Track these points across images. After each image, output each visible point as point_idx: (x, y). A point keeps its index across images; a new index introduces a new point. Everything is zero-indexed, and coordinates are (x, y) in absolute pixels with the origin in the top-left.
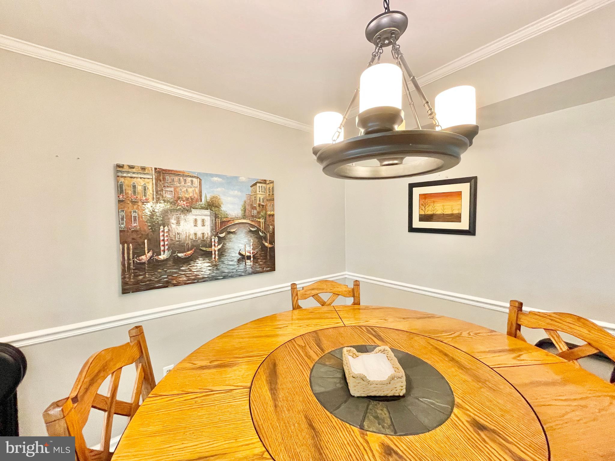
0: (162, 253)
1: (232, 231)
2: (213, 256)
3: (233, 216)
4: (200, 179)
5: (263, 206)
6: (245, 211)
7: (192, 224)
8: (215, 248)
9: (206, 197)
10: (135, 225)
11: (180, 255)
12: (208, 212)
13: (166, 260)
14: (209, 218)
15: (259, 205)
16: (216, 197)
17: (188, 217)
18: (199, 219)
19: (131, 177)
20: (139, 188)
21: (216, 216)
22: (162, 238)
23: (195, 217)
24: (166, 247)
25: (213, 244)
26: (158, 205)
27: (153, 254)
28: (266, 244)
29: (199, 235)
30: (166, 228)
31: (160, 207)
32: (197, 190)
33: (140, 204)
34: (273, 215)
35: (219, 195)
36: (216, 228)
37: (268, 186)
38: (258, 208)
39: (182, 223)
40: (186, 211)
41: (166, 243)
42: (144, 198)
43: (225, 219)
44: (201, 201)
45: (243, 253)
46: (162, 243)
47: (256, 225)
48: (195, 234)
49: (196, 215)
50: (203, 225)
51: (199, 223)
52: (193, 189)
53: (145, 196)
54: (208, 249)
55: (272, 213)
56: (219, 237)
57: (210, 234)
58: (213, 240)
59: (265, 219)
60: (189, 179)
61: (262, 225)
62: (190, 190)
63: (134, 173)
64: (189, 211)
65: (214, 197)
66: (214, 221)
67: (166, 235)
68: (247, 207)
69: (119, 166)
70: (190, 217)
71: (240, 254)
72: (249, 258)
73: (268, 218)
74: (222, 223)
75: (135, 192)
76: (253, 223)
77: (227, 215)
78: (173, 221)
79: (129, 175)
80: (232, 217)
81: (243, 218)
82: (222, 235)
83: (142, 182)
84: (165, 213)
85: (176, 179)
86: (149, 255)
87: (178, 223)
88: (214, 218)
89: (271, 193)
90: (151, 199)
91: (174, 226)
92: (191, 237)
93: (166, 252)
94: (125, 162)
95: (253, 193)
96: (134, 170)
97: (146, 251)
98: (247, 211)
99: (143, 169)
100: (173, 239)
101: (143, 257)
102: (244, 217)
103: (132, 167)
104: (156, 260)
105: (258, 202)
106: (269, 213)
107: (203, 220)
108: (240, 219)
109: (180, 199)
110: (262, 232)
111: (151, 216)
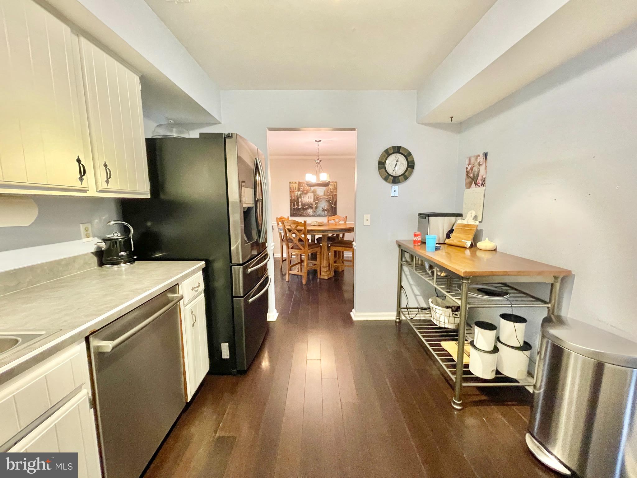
1: (320, 200)
2: (314, 208)
5: (332, 191)
6: (325, 193)
7: (308, 198)
8: (315, 206)
10: (293, 198)
11: (304, 207)
12: (312, 194)
13: (300, 208)
14: (313, 196)
15: (330, 191)
18: (310, 196)
19: (292, 185)
20: (294, 188)
21: (315, 196)
22: (299, 202)
24: (301, 205)
28: (333, 206)
29: (310, 201)
30: (301, 199)
31: (300, 193)
33: (294, 192)
34: (336, 195)
36: (315, 199)
37: (334, 184)
38: (330, 192)
40: (306, 194)
41: (301, 203)
42: (295, 190)
44: (310, 191)
45: (324, 208)
47: (329, 198)
48: (309, 201)
50: (311, 198)
51: (310, 197)
54: (312, 206)
55: (336, 194)
56: (316, 202)
57: (313, 201)
58: (314, 203)
59: (333, 196)
61: (331, 199)
62: (307, 187)
67: (301, 201)
68: (326, 192)
69: (290, 182)
70: (307, 196)
71: (323, 208)
72: (326, 210)
73: (334, 196)
74: (317, 198)
76: (328, 198)
77: (318, 195)
78: (302, 197)
80: (320, 196)
83: (294, 186)
84: (301, 195)
85: (303, 184)
86: (296, 206)
87: (304, 197)
89: (335, 187)
90: (297, 191)
91: (303, 198)
92: (307, 202)
96: (293, 183)
99: (295, 182)
100: (303, 202)
102: (324, 195)
103: (293, 182)
104: (298, 208)
105: (330, 190)
106: (334, 194)
107: (311, 197)
108: (323, 196)
109: (304, 190)
110: (331, 201)
111: (297, 196)
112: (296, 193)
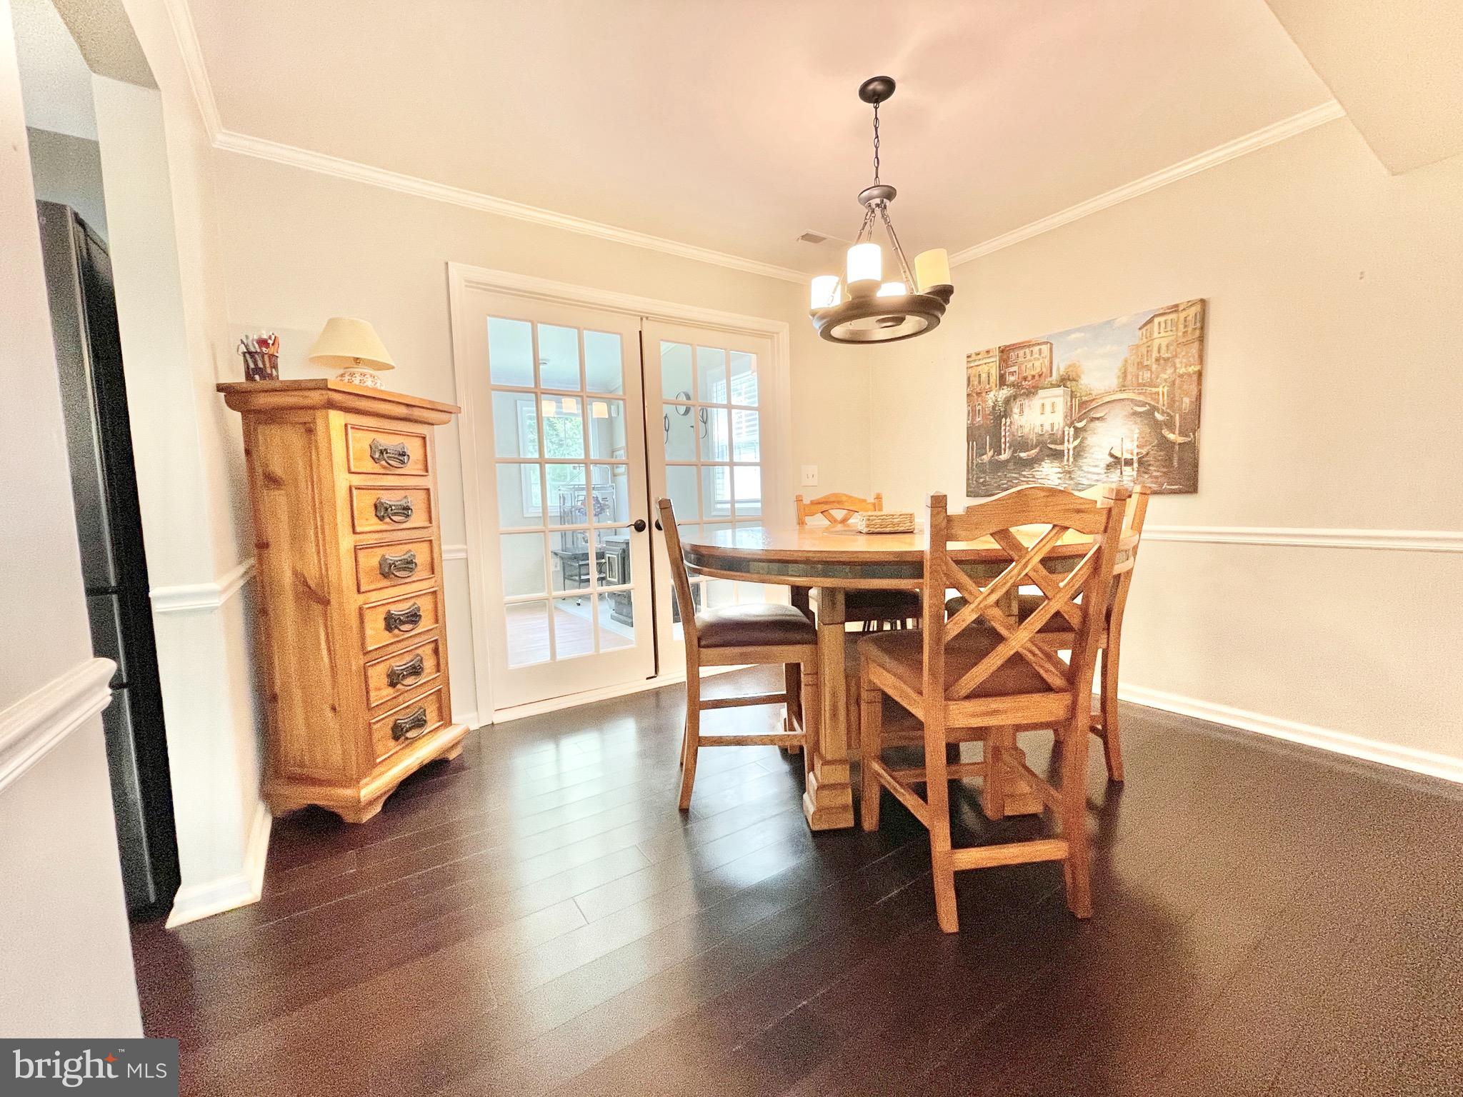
0: (1003, 452)
1: (1098, 415)
2: (1066, 458)
3: (1101, 390)
4: (1050, 343)
5: (1167, 359)
6: (1126, 377)
7: (1038, 410)
8: (1069, 446)
9: (1058, 369)
10: (979, 419)
11: (1023, 455)
12: (1060, 391)
13: (1007, 461)
14: (1061, 399)
15: (1158, 359)
16: (1074, 364)
17: (1033, 402)
18: (1048, 403)
19: (977, 366)
20: (984, 376)
21: (1073, 395)
22: (1003, 434)
23: (1041, 401)
24: (1008, 445)
25: (1066, 438)
26: (1001, 392)
27: (994, 453)
28: (1171, 437)
29: (1047, 427)
30: (1008, 420)
31: (1005, 392)
32: (1047, 361)
33: (984, 394)
34: (1195, 374)
35: (1078, 361)
36: (1072, 415)
37: (1182, 315)
38: (1155, 366)
39: (1026, 410)
40: (1031, 392)
41: (1007, 439)
42: (988, 386)
43: (1086, 398)
44: (1051, 376)
45: (1118, 454)
46: (1003, 440)
47: (1149, 400)
48: (1052, 425)
49: (1044, 398)
50: (1054, 411)
51: (1048, 409)
52: (1041, 361)
53: (989, 384)
54: (1059, 447)
56: (1076, 429)
57: (1062, 425)
58: (1066, 433)
59: (1176, 384)
60: (1036, 349)
61: (1163, 402)
62: (1037, 364)
63: (979, 360)
64: (1034, 394)
65: (1070, 366)
66: (1069, 404)
67: (1008, 428)
68: (1129, 369)
69: (968, 357)
70: (1036, 402)
71: (1112, 455)
72: (1129, 463)
73: (1183, 382)
74: (1082, 404)
75: (980, 382)
76: (1141, 398)
77: (1090, 390)
78: (1016, 410)
79: (976, 364)
80: (1100, 392)
81: (1121, 390)
82: (1080, 425)
83: (986, 368)
84: (1007, 401)
85: (1021, 353)
86: (991, 453)
87: (1022, 412)
88: (1069, 399)
89: (1193, 327)
90: (994, 385)
91: (1016, 417)
92: (1036, 430)
93: (1007, 450)
94: (972, 351)
95: (1145, 340)
96: (980, 357)
97: (988, 450)
98: (1129, 377)
99: (988, 352)
100: (1016, 434)
101: (985, 457)
102: (1123, 388)
103: (979, 354)
104: (996, 460)
105: (1155, 354)
106: (1182, 371)
107: (1053, 404)
108: (1115, 392)
109: (1025, 379)
110: (1163, 413)
111: (994, 408)
112: (992, 394)
